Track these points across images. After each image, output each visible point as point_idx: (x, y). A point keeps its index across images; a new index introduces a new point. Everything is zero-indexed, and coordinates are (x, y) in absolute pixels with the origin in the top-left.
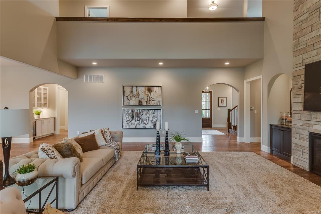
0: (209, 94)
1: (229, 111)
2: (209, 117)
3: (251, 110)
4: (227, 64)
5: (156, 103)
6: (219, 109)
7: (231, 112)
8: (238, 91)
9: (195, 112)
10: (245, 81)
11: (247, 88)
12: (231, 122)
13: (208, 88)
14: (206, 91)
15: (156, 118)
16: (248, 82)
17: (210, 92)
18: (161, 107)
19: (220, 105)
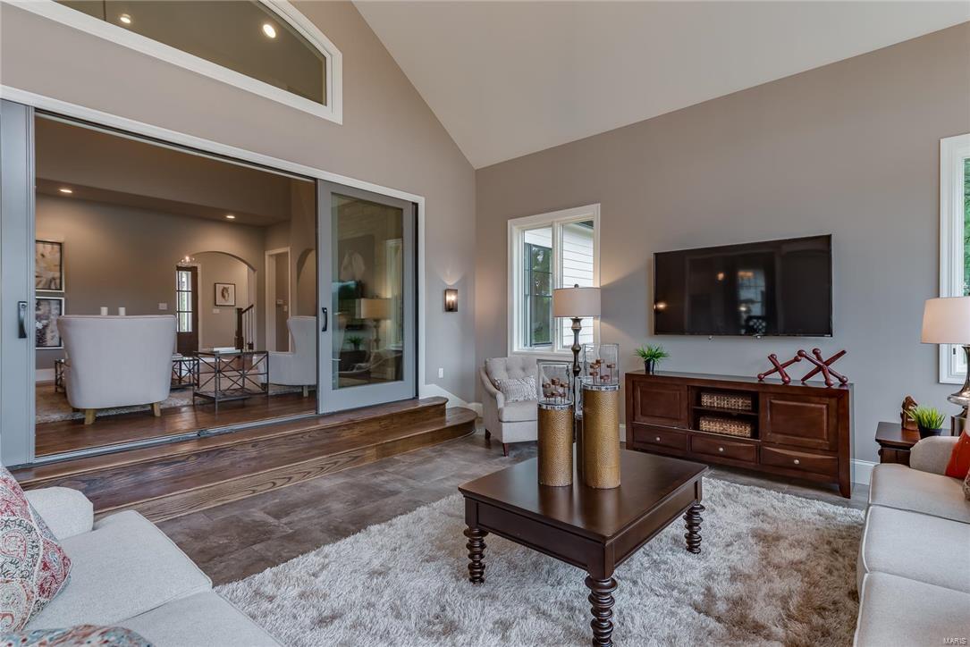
0: (190, 273)
1: (240, 312)
2: (190, 330)
3: (278, 306)
4: (231, 217)
5: (43, 283)
6: (216, 311)
7: (244, 315)
8: (254, 270)
9: (161, 308)
10: (267, 253)
11: (270, 267)
12: (244, 335)
13: (187, 258)
14: (184, 265)
15: (45, 322)
16: (271, 256)
17: (193, 270)
18: (62, 295)
19: (220, 301)
